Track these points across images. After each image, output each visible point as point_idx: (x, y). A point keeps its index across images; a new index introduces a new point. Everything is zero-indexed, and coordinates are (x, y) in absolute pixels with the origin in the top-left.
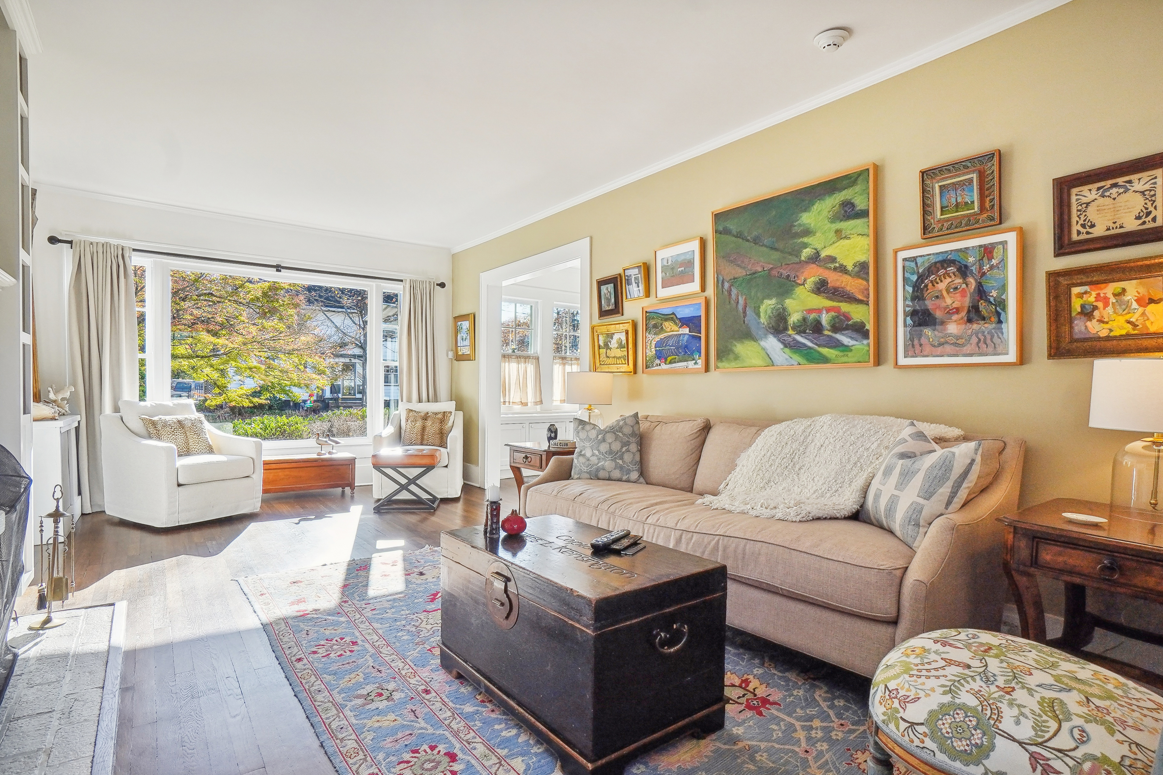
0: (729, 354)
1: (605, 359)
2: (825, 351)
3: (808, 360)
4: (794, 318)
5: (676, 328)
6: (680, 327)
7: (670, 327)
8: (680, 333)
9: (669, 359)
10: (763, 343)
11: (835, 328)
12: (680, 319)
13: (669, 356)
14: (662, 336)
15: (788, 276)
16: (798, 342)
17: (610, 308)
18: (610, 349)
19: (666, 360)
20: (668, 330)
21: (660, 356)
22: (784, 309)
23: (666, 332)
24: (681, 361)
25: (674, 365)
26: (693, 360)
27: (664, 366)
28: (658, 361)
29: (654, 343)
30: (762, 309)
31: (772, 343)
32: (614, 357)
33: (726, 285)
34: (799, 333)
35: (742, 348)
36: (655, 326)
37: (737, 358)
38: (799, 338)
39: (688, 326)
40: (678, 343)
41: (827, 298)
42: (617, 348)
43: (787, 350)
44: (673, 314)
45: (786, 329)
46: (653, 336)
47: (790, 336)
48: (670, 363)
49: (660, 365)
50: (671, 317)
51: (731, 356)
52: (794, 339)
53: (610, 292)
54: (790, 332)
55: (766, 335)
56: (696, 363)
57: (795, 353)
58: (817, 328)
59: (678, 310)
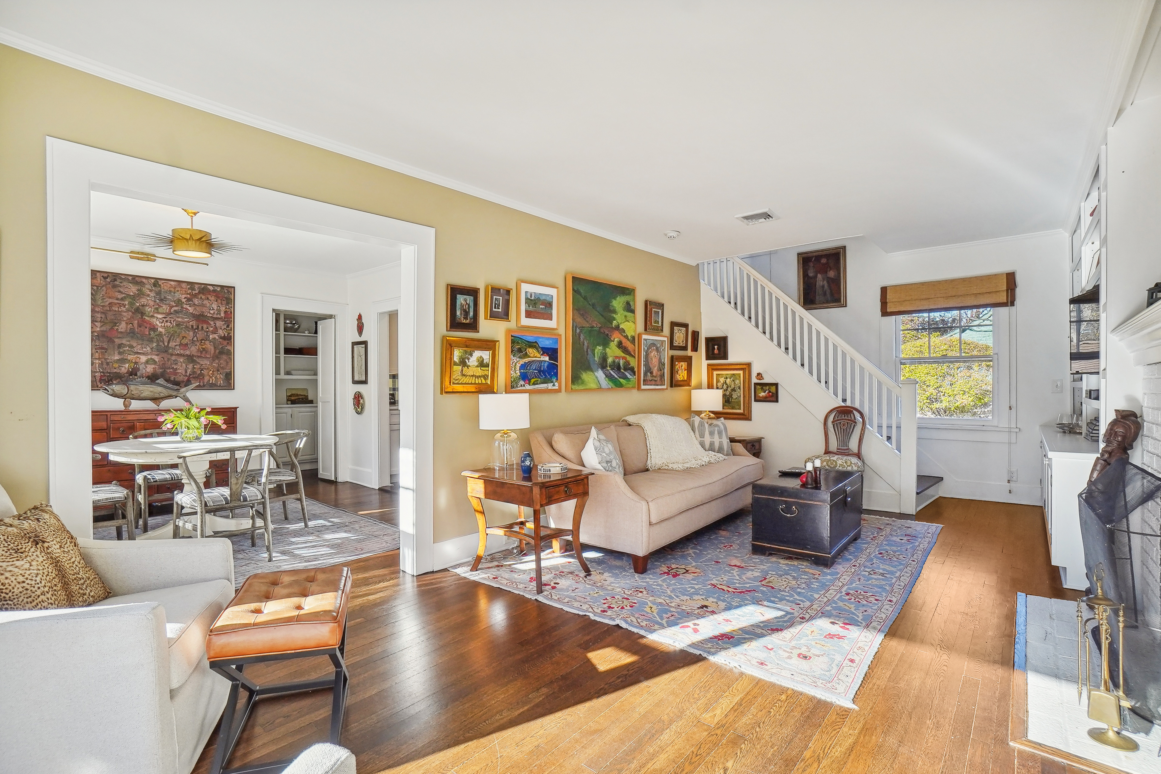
0: (578, 380)
1: (460, 377)
2: (622, 380)
3: (615, 385)
4: (610, 360)
5: (539, 355)
6: (541, 355)
7: (533, 353)
8: (542, 359)
9: (533, 381)
10: (596, 374)
11: (625, 369)
12: (543, 348)
13: (533, 378)
14: (526, 360)
15: (608, 334)
16: (611, 375)
17: (468, 321)
18: (468, 367)
19: (530, 382)
20: (532, 355)
21: (525, 377)
22: (606, 354)
23: (530, 357)
24: (543, 383)
25: (537, 386)
26: (552, 382)
27: (528, 387)
28: (522, 382)
29: (518, 366)
30: (596, 351)
31: (600, 374)
32: (473, 376)
33: (578, 331)
34: (612, 369)
35: (586, 376)
36: (520, 350)
37: (583, 382)
38: (612, 372)
39: (548, 355)
40: (540, 367)
41: (622, 352)
42: (477, 366)
43: (607, 379)
44: (536, 342)
45: (607, 366)
46: (518, 359)
47: (608, 370)
48: (534, 384)
49: (524, 386)
50: (532, 345)
51: (580, 381)
52: (610, 373)
53: (469, 305)
54: (608, 368)
55: (598, 368)
56: (554, 385)
57: (610, 381)
58: (619, 368)
59: (540, 340)
